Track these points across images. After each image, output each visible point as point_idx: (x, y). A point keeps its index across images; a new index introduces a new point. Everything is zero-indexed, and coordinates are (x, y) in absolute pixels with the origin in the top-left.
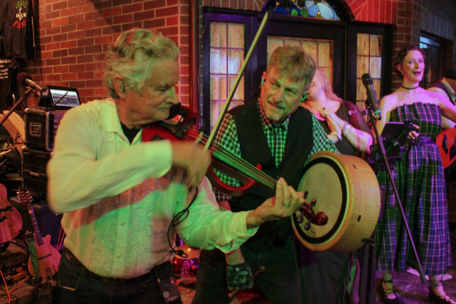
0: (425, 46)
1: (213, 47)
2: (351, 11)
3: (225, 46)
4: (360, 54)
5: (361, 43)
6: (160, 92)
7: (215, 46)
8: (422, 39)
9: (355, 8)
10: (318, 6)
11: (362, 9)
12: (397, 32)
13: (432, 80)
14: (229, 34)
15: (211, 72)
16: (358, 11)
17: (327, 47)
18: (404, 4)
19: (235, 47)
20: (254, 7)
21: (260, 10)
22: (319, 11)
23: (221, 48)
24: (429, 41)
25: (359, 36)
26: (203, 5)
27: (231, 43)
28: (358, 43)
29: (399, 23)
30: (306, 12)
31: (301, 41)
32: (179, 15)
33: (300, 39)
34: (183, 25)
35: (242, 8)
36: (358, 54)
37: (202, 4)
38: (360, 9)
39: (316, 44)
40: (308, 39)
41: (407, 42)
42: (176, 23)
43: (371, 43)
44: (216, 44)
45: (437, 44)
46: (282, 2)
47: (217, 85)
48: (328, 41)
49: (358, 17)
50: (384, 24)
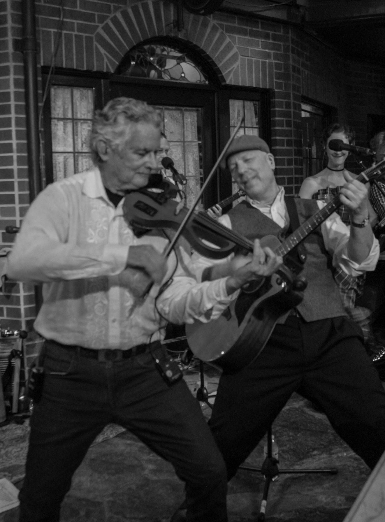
0: (308, 115)
1: (55, 118)
2: (221, 73)
3: (70, 116)
4: (233, 125)
5: (234, 111)
6: (140, 157)
7: (56, 116)
8: (304, 107)
9: (226, 69)
10: (182, 66)
11: (234, 70)
12: (275, 98)
13: (317, 156)
14: (74, 101)
15: (54, 150)
16: (230, 72)
17: (194, 116)
18: (281, 64)
19: (83, 117)
20: (105, 67)
21: (112, 71)
22: (183, 73)
23: (64, 119)
24: (311, 108)
25: (231, 102)
26: (42, 64)
27: (77, 113)
28: (231, 112)
29: (276, 88)
30: (168, 73)
31: (162, 109)
32: (12, 77)
33: (161, 107)
34: (17, 90)
35: (90, 69)
36: (231, 125)
37: (40, 63)
38: (232, 70)
39: (181, 113)
40: (170, 107)
41: (287, 110)
42: (8, 87)
43: (246, 111)
44: (58, 114)
45: (320, 112)
46: (139, 62)
47: (61, 166)
48: (194, 109)
49: (230, 80)
50: (260, 88)
